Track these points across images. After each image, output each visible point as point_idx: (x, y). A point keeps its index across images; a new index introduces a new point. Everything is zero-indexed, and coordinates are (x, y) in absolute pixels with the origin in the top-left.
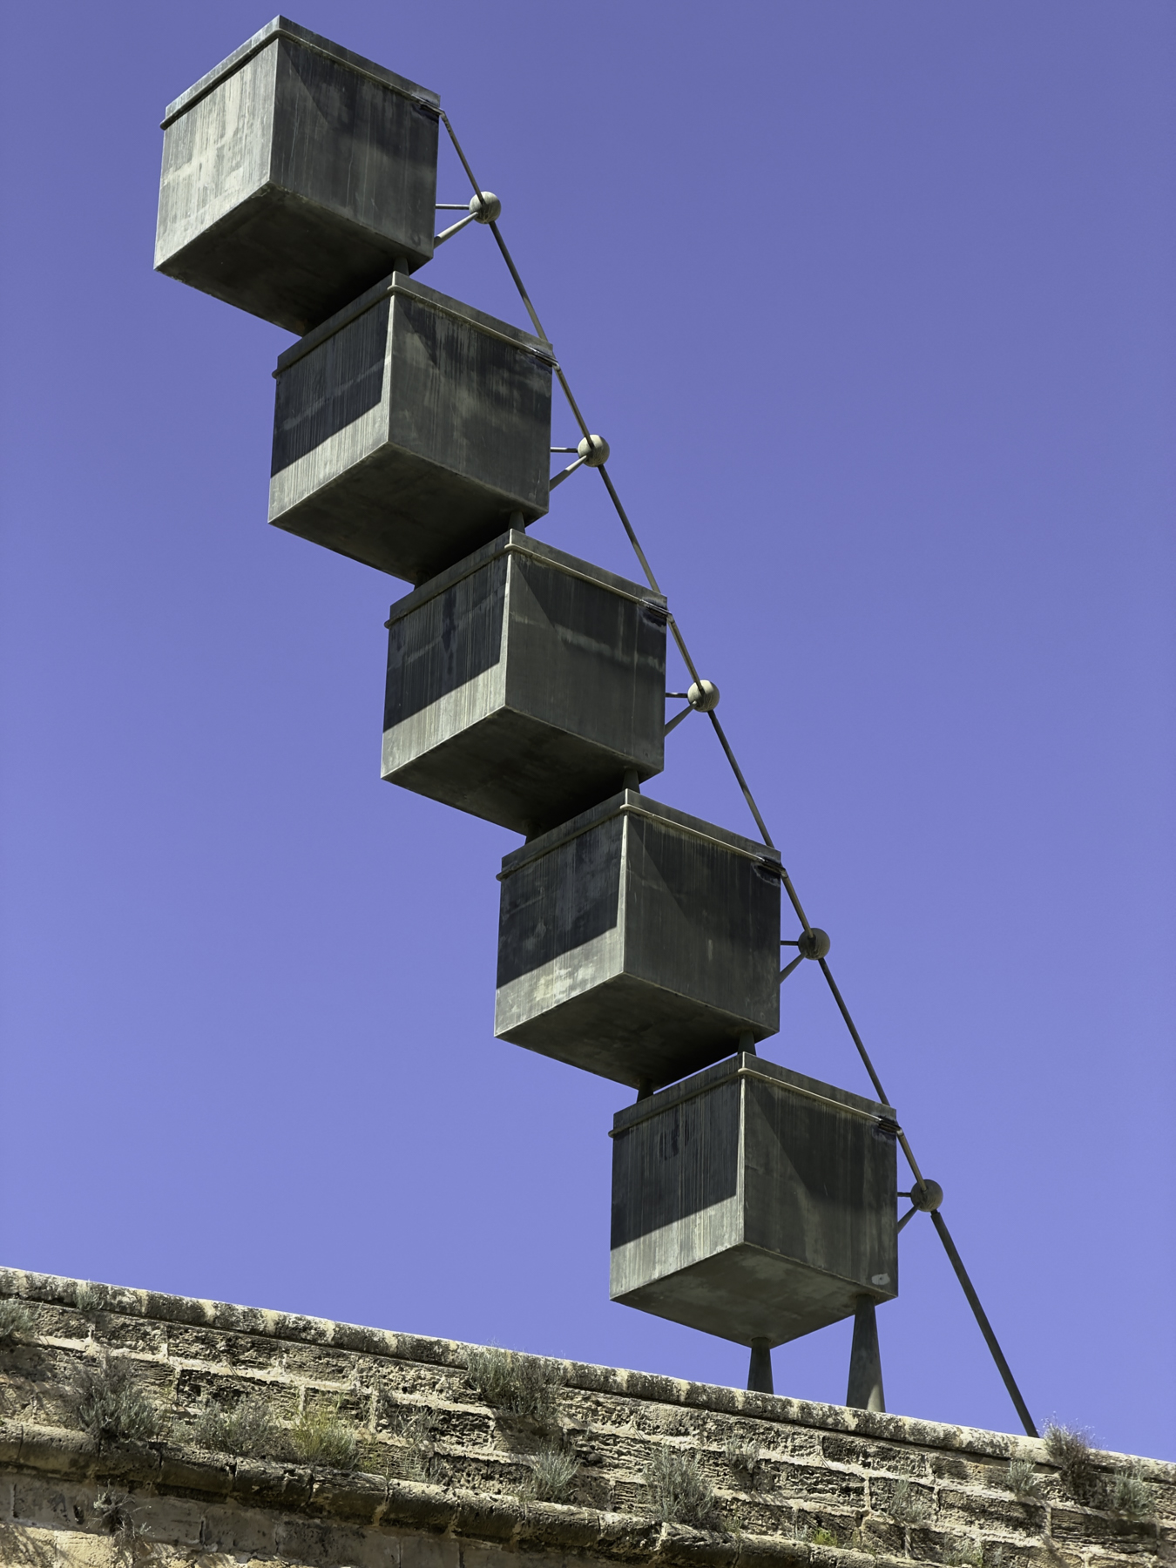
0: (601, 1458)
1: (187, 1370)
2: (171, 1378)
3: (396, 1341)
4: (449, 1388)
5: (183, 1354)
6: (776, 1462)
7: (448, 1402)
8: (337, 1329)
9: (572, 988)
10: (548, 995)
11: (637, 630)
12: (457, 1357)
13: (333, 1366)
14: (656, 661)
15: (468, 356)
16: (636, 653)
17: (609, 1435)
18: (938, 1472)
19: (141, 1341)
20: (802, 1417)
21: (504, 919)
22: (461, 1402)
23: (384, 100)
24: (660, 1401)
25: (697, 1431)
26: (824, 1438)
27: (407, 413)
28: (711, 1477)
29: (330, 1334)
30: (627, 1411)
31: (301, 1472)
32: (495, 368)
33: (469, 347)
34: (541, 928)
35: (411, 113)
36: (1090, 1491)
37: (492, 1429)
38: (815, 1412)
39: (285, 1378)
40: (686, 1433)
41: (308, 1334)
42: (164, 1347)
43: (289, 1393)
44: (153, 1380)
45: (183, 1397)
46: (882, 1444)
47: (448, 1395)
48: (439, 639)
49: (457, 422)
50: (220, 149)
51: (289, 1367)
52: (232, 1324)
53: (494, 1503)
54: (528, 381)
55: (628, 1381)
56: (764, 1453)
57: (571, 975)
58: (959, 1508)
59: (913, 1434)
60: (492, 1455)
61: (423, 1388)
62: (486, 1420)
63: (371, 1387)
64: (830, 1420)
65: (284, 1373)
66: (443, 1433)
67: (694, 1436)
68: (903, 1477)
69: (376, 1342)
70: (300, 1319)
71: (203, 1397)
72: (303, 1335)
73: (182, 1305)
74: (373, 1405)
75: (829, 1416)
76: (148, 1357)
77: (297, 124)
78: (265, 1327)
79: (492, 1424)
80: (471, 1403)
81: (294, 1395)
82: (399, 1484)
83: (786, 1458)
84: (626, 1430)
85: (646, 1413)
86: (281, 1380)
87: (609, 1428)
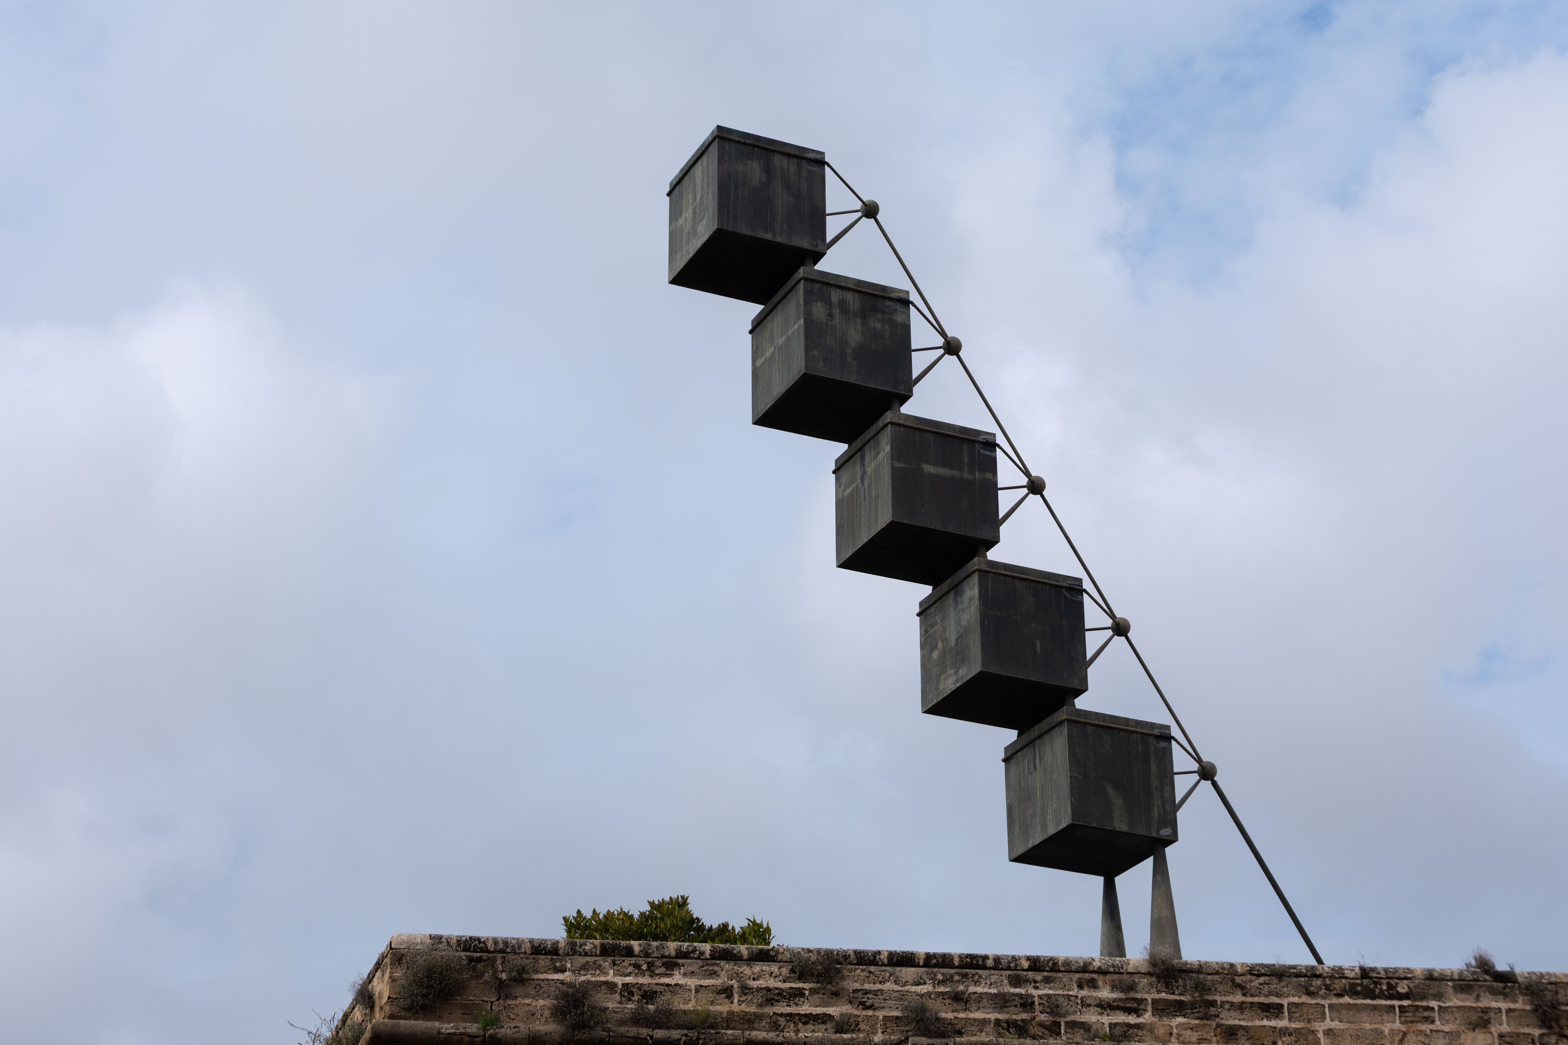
0: (873, 1004)
1: (625, 983)
2: (616, 989)
3: (748, 951)
4: (780, 975)
5: (622, 974)
6: (980, 993)
7: (780, 983)
8: (712, 949)
9: (957, 681)
10: (946, 686)
11: (977, 457)
12: (784, 956)
13: (711, 971)
14: (991, 475)
15: (854, 310)
16: (977, 472)
17: (877, 990)
18: (1080, 987)
19: (597, 970)
20: (995, 965)
21: (922, 640)
22: (788, 982)
23: (789, 163)
24: (908, 966)
25: (931, 981)
26: (1009, 975)
27: (816, 352)
28: (941, 1006)
29: (707, 954)
30: (888, 974)
31: (692, 1035)
32: (872, 313)
33: (854, 303)
34: (940, 645)
35: (806, 168)
36: (1175, 985)
37: (807, 995)
38: (1003, 961)
39: (682, 981)
40: (925, 983)
41: (695, 954)
42: (611, 972)
43: (686, 989)
44: (606, 992)
45: (624, 999)
46: (1045, 974)
47: (780, 979)
48: (859, 480)
49: (849, 351)
50: (694, 209)
51: (685, 974)
52: (650, 953)
53: (806, 1039)
54: (895, 317)
55: (888, 957)
56: (972, 989)
57: (956, 673)
58: (1094, 1006)
59: (1064, 966)
60: (808, 1010)
61: (765, 977)
62: (803, 991)
63: (734, 980)
64: (1012, 965)
65: (682, 978)
66: (778, 1001)
67: (929, 984)
68: (1060, 992)
69: (735, 954)
70: (690, 946)
71: (636, 998)
72: (692, 955)
73: (620, 947)
74: (736, 990)
75: (1011, 963)
76: (603, 979)
77: (733, 190)
78: (669, 953)
79: (807, 992)
80: (794, 982)
81: (689, 990)
82: (750, 1035)
83: (986, 990)
84: (889, 986)
85: (900, 975)
86: (680, 982)
87: (878, 986)
